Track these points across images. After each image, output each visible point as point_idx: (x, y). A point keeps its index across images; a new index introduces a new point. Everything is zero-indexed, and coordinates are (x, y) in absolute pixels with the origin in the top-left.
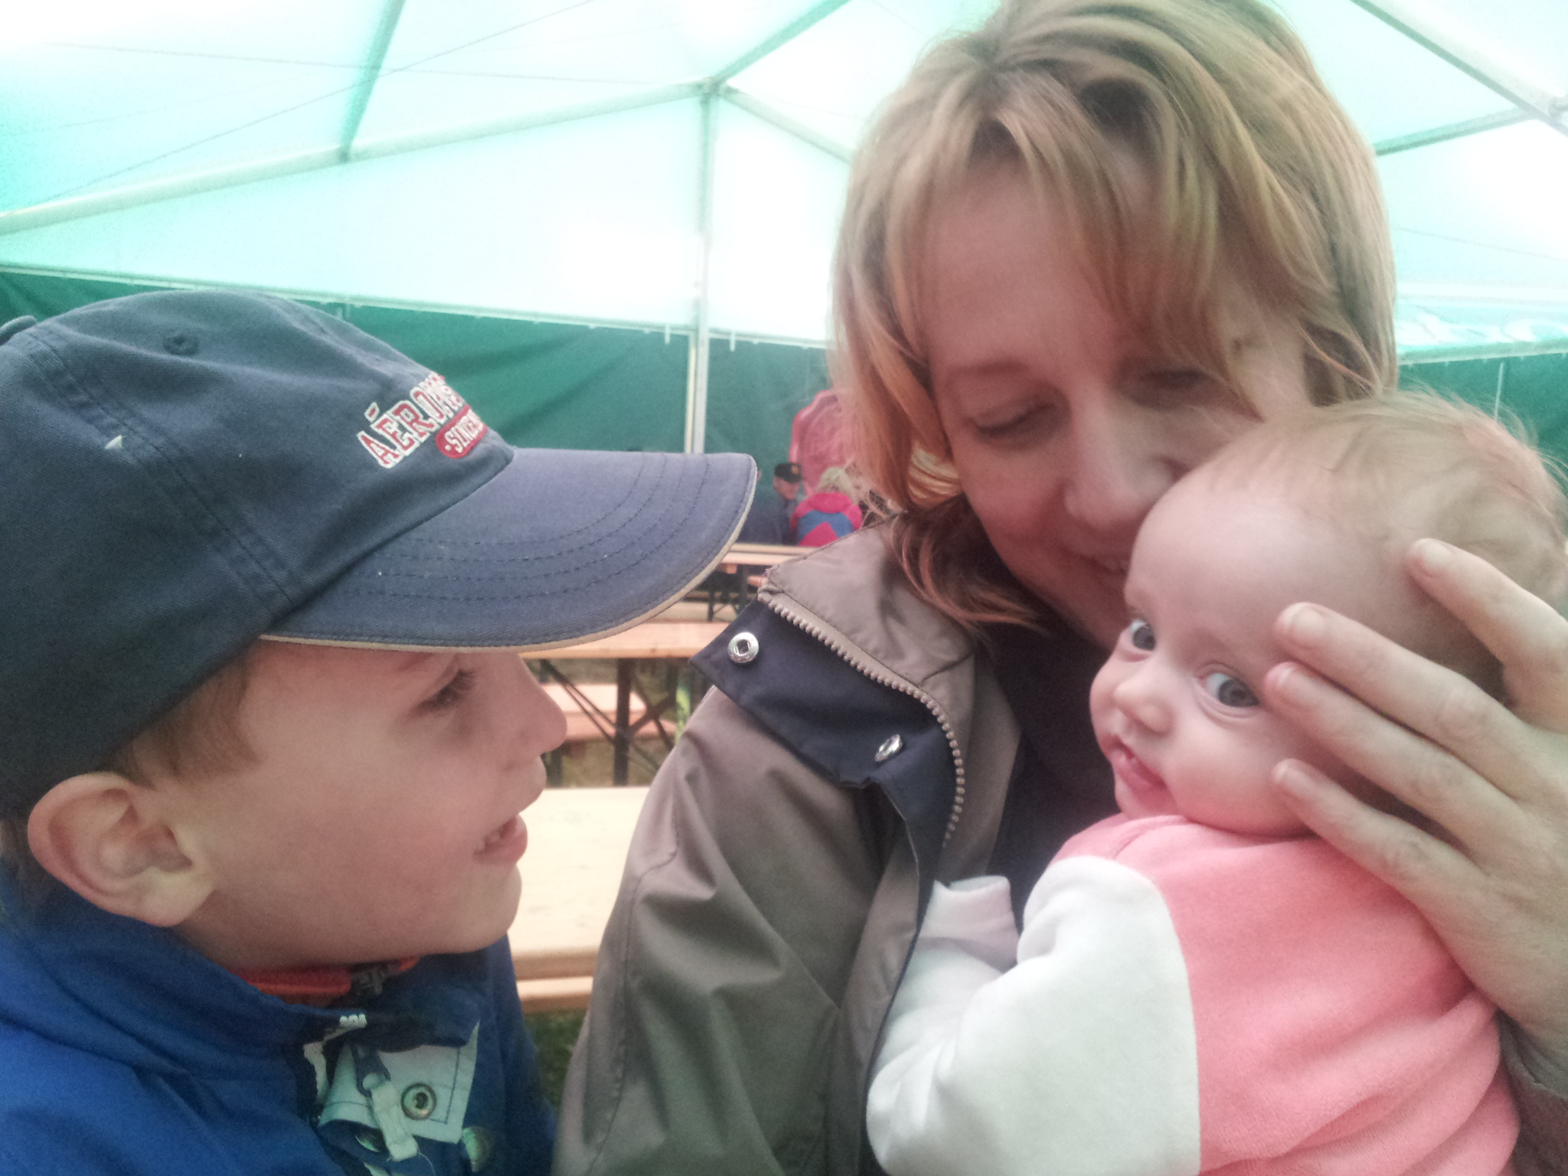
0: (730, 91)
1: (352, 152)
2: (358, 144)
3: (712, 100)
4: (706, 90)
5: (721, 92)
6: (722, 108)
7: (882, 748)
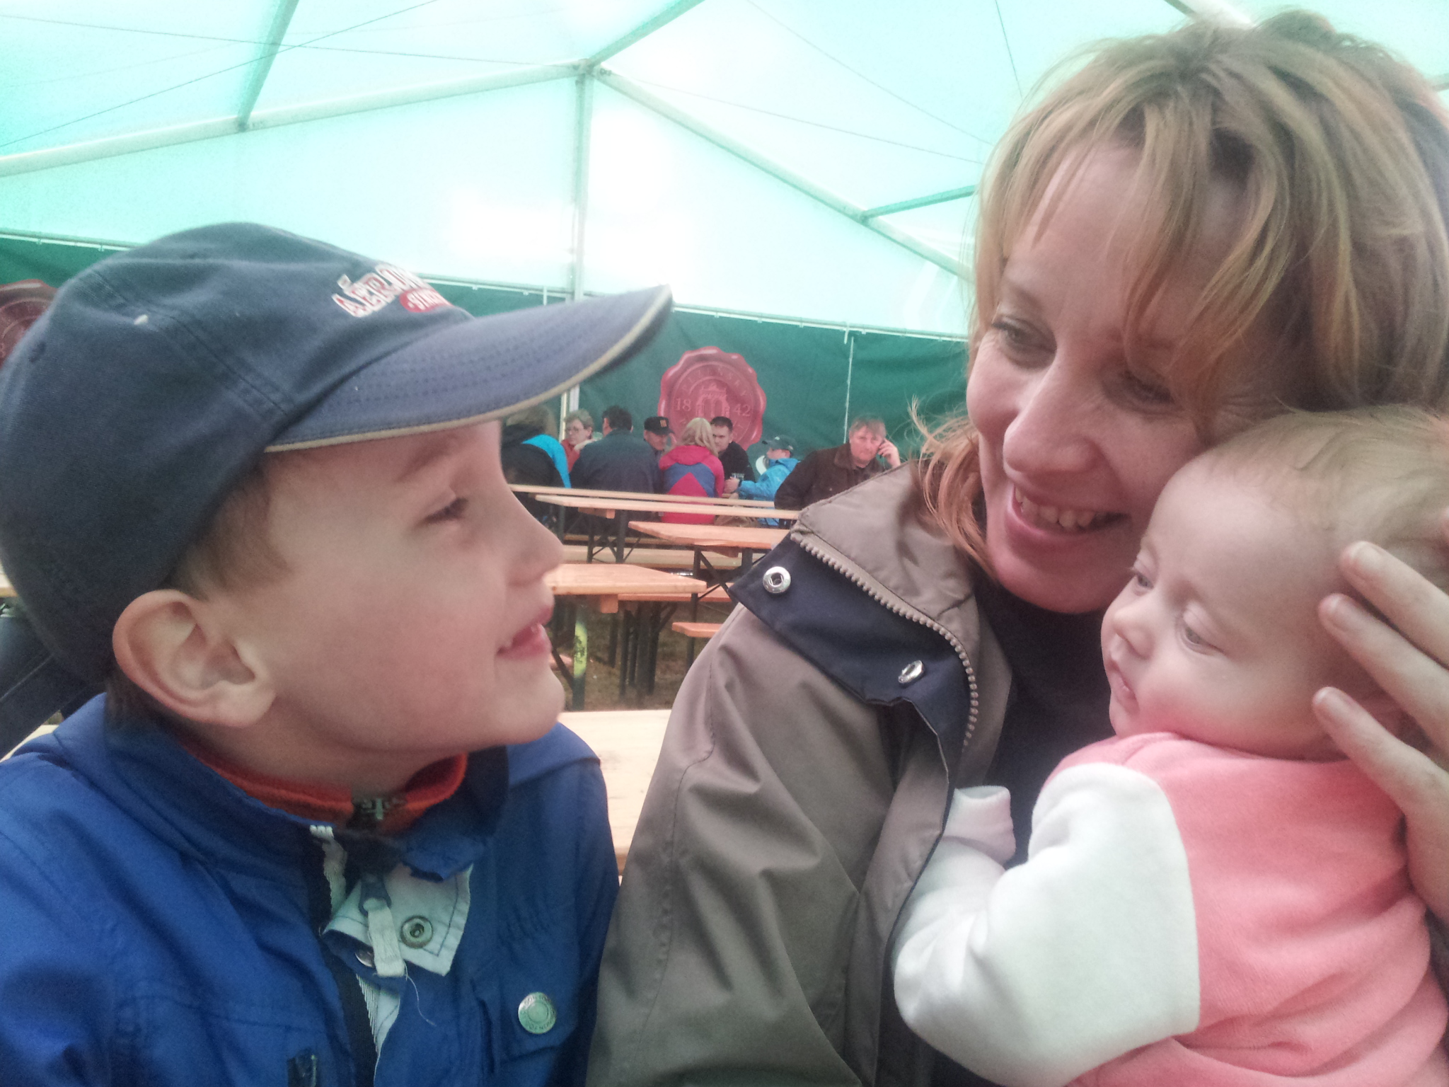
0: (603, 72)
1: (250, 122)
2: (256, 114)
3: (587, 82)
4: (581, 71)
5: (595, 74)
6: (596, 87)
7: (904, 671)
